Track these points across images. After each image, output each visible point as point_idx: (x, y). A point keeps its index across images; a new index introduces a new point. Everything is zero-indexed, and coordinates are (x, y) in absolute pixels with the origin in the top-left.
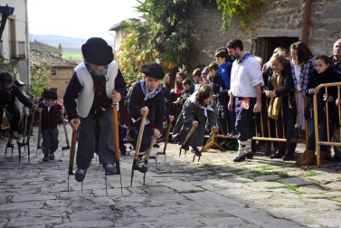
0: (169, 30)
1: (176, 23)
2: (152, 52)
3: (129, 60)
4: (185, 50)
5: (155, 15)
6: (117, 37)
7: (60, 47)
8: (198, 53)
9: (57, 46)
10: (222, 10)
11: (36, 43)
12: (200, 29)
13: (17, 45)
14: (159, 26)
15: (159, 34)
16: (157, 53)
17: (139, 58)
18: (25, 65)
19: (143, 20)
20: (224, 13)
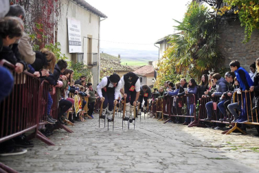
0: (202, 43)
1: (207, 37)
2: (188, 59)
3: (170, 65)
4: (214, 58)
5: (191, 32)
6: (161, 48)
7: (119, 56)
8: (224, 59)
9: (117, 56)
10: (244, 26)
11: (103, 54)
12: (226, 41)
13: (92, 55)
14: (193, 40)
15: (193, 46)
16: (192, 60)
17: (178, 63)
18: (97, 69)
19: (181, 36)
20: (246, 29)
